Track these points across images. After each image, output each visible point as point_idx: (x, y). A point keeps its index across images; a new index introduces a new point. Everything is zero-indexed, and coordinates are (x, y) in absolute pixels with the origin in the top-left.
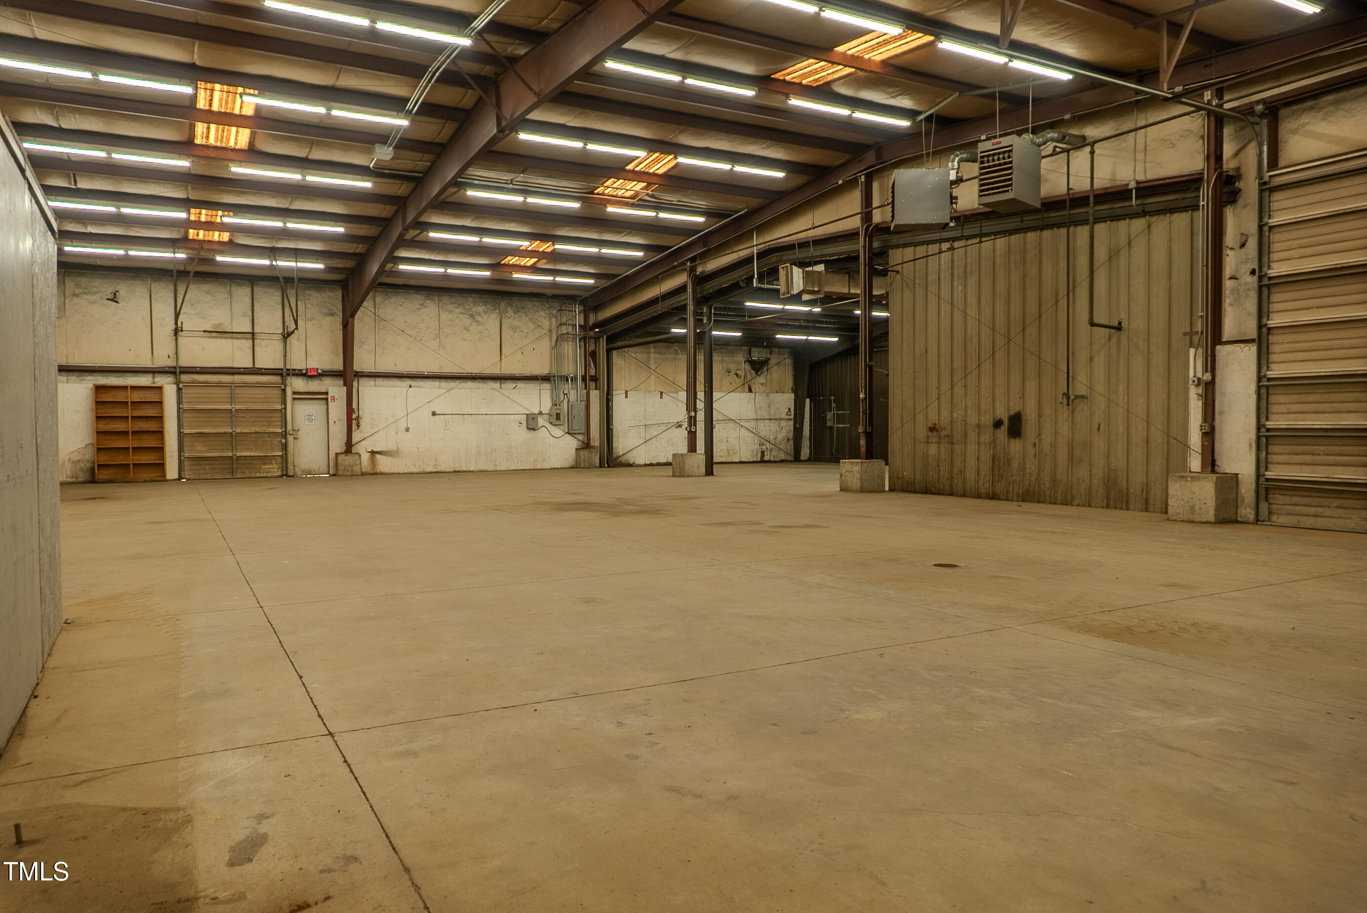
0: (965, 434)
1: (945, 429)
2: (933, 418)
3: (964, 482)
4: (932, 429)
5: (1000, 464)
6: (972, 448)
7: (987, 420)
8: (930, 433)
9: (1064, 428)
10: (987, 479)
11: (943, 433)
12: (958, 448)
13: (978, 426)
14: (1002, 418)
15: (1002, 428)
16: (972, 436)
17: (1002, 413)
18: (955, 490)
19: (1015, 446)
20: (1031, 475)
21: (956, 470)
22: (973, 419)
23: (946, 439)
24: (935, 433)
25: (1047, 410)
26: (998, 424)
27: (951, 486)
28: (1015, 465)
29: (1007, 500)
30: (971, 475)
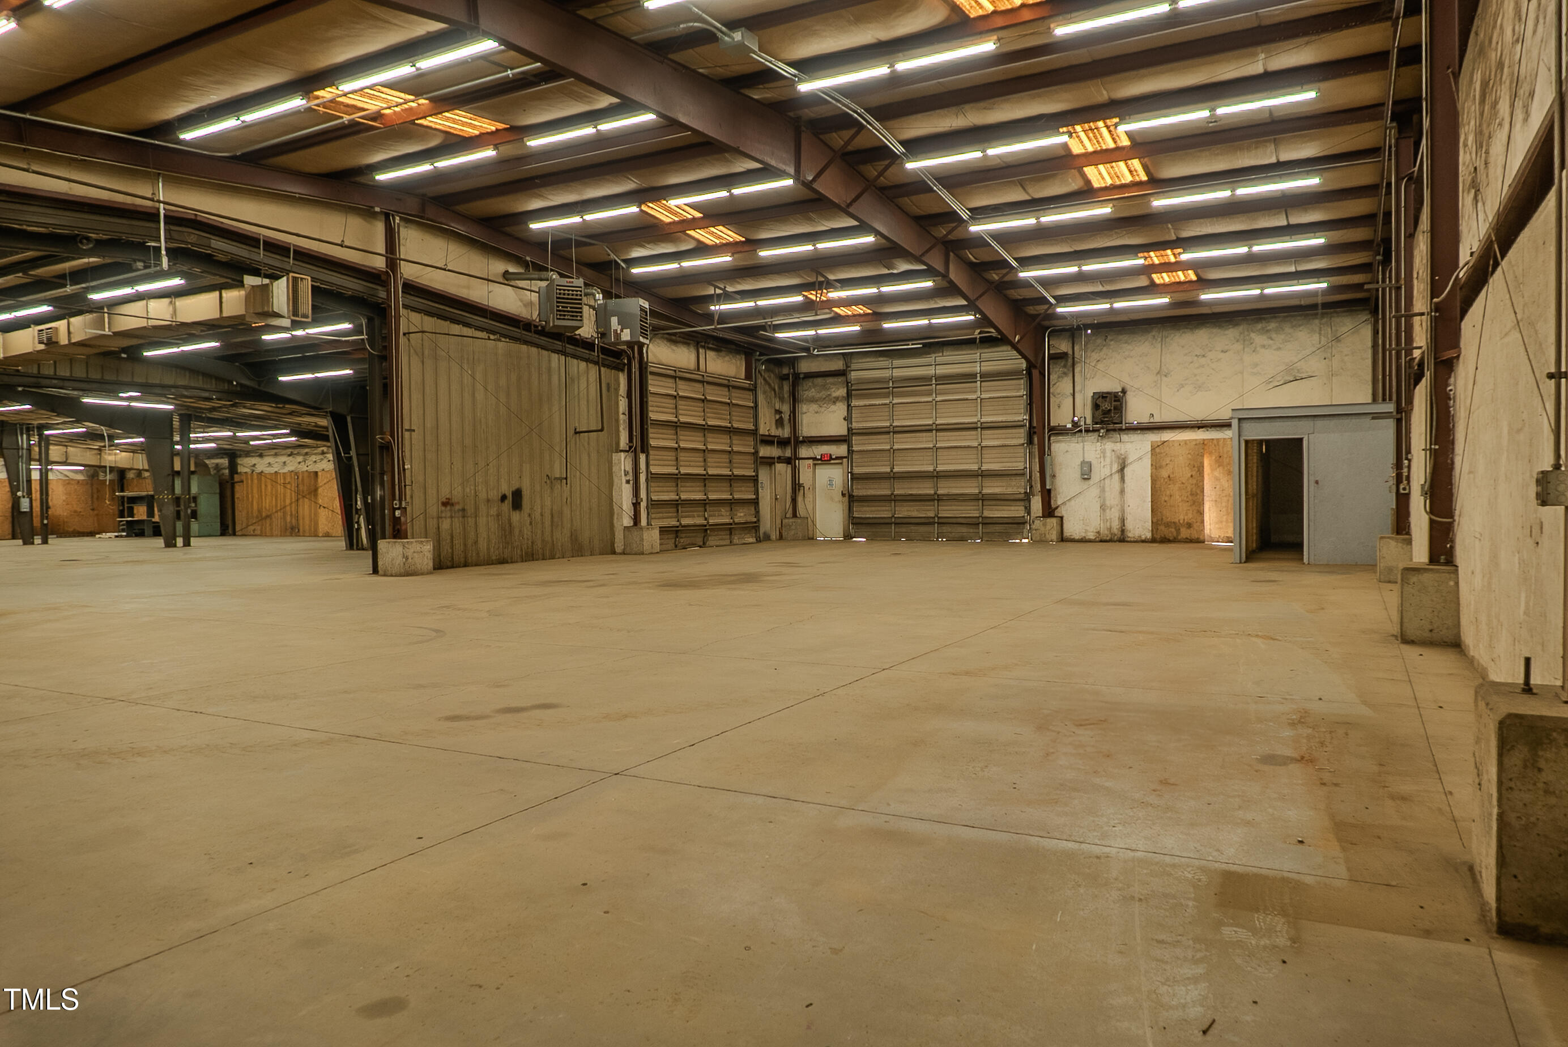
0: (477, 508)
1: (458, 503)
2: (445, 493)
3: (478, 554)
4: (446, 503)
5: (507, 532)
6: (482, 521)
7: (495, 495)
8: (443, 508)
9: (548, 503)
10: (497, 547)
11: (457, 507)
12: (471, 521)
13: (488, 501)
14: (507, 493)
15: (506, 502)
16: (483, 508)
17: (506, 489)
18: (470, 561)
19: (516, 516)
20: (528, 539)
21: (470, 542)
22: (483, 495)
23: (461, 513)
24: (449, 508)
25: (538, 488)
26: (504, 498)
27: (466, 558)
28: (516, 532)
29: (512, 562)
30: (483, 545)
